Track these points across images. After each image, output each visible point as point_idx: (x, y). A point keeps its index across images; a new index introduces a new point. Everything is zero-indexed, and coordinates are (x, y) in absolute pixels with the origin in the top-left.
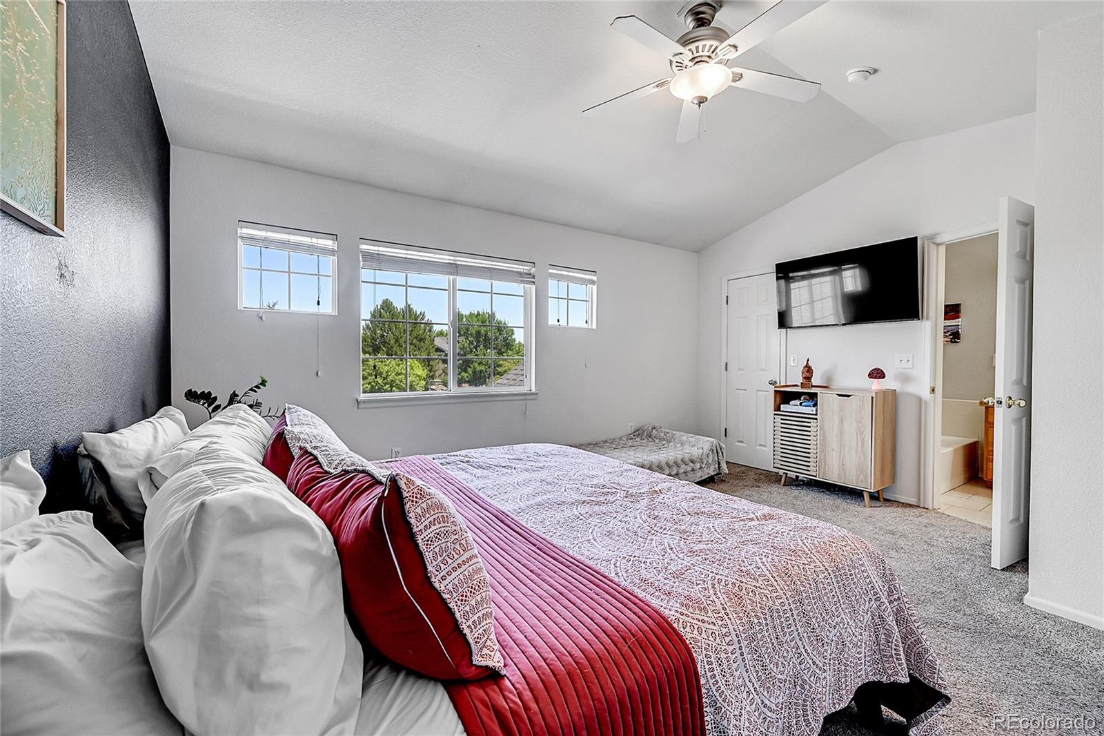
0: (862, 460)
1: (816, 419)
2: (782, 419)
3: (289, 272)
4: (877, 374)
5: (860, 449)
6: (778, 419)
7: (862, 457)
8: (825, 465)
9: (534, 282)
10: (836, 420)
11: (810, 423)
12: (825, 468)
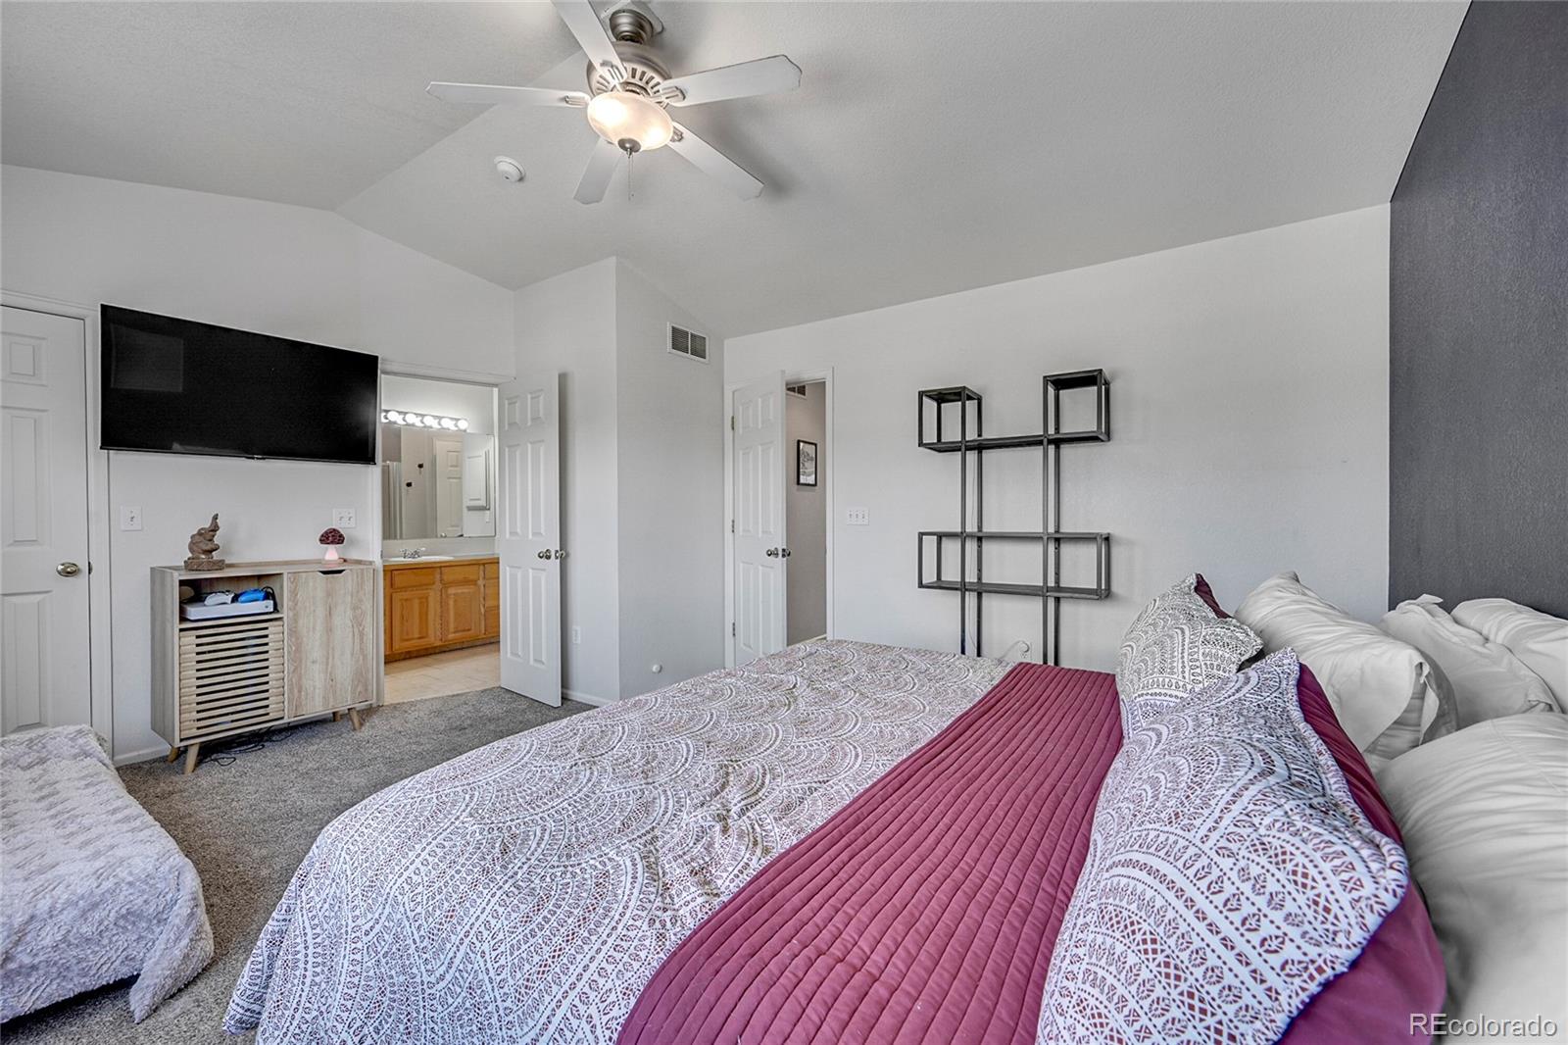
0: (361, 661)
1: (280, 619)
2: (198, 637)
4: (333, 537)
5: (357, 647)
6: (190, 639)
7: (361, 658)
8: (300, 692)
10: (321, 612)
11: (266, 628)
12: (300, 697)
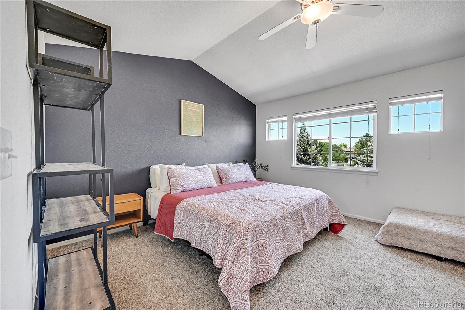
3: (278, 129)
9: (376, 111)
